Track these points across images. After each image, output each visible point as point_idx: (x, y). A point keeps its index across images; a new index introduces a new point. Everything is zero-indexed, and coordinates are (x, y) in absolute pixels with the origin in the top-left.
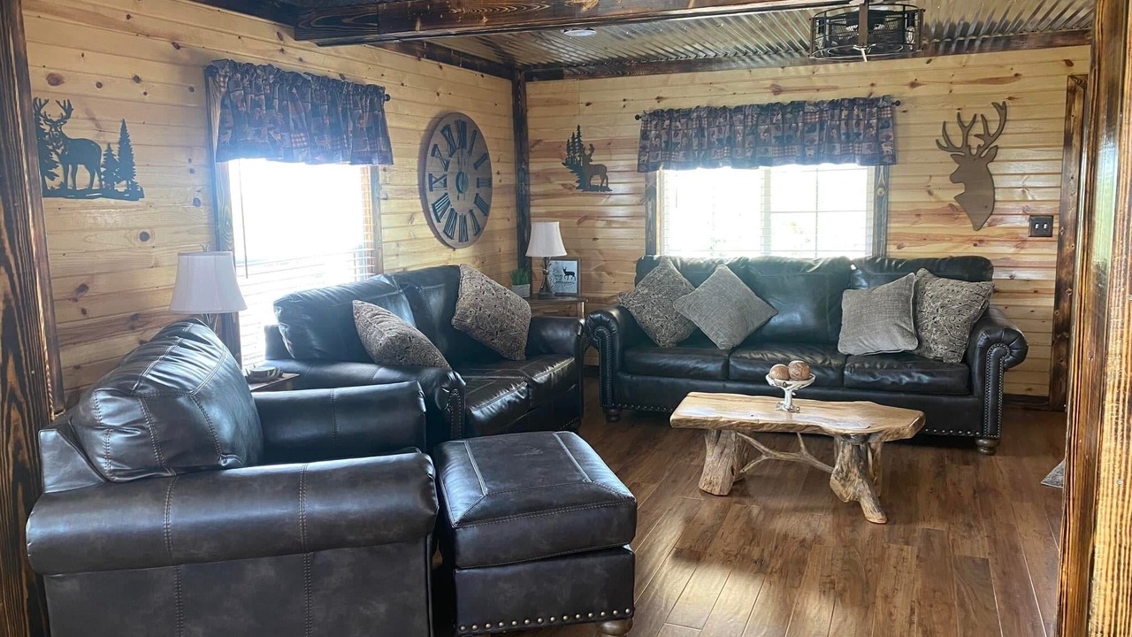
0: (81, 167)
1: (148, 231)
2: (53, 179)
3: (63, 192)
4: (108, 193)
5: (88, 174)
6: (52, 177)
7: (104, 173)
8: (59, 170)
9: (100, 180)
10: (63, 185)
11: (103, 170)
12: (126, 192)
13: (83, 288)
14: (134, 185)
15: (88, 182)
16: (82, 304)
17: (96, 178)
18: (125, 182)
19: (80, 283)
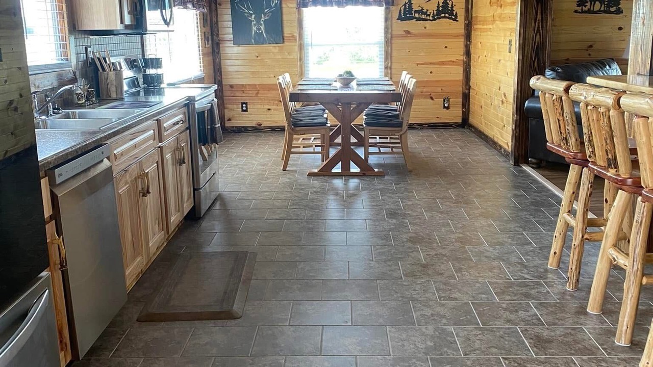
0: (597, 2)
1: (622, 27)
2: (585, 7)
3: (589, 11)
4: (607, 12)
5: (600, 5)
6: (585, 6)
7: (607, 4)
8: (588, 4)
9: (604, 7)
10: (589, 9)
11: (606, 3)
12: (615, 11)
13: (591, 46)
14: (619, 8)
15: (599, 8)
16: (589, 52)
17: (603, 5)
18: (615, 8)
19: (590, 44)
